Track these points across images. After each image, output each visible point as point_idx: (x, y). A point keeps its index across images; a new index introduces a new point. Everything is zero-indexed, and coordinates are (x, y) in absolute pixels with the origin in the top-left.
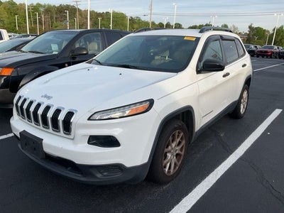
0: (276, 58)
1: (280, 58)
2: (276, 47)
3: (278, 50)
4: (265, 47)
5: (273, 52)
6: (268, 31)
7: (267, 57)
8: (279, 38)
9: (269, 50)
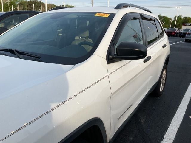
0: (178, 37)
1: (181, 37)
2: (177, 29)
3: (179, 31)
4: (170, 30)
5: (175, 33)
6: (171, 19)
7: (172, 36)
8: (178, 23)
9: (173, 31)
